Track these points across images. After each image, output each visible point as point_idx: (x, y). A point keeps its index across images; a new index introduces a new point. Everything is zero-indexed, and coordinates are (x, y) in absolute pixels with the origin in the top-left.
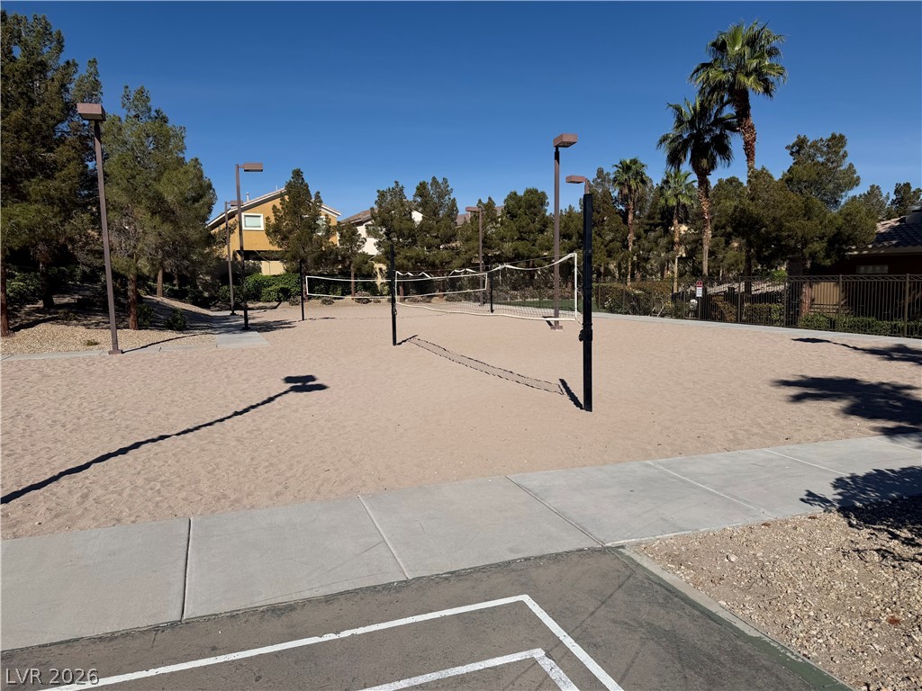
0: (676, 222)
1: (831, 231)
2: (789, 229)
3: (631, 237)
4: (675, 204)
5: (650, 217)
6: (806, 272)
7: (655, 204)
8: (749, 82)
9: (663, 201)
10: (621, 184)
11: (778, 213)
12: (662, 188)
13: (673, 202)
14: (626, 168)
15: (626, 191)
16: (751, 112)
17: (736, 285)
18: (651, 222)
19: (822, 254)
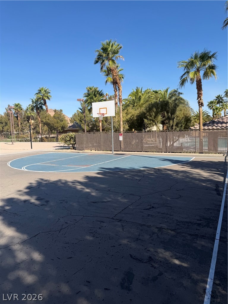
0: (31, 120)
1: (62, 126)
2: (55, 125)
3: (19, 123)
4: (30, 115)
5: (24, 118)
6: (58, 133)
7: (25, 115)
8: (46, 98)
9: (27, 114)
10: (15, 109)
11: (53, 123)
12: (26, 111)
13: (29, 115)
14: (17, 106)
15: (17, 111)
16: (47, 103)
17: (47, 135)
18: (24, 119)
19: (60, 130)
